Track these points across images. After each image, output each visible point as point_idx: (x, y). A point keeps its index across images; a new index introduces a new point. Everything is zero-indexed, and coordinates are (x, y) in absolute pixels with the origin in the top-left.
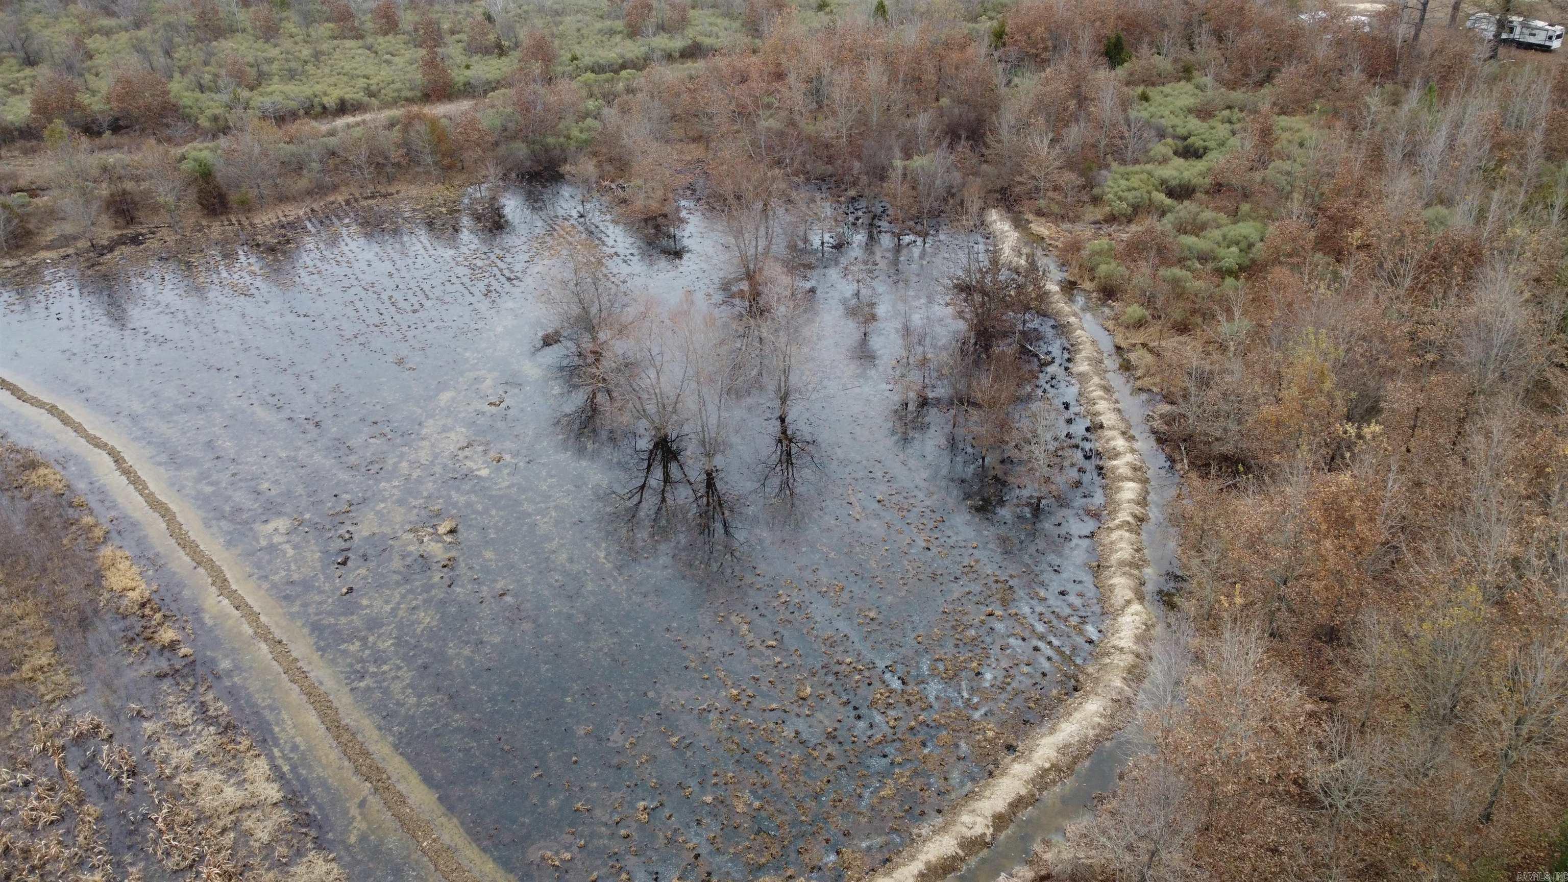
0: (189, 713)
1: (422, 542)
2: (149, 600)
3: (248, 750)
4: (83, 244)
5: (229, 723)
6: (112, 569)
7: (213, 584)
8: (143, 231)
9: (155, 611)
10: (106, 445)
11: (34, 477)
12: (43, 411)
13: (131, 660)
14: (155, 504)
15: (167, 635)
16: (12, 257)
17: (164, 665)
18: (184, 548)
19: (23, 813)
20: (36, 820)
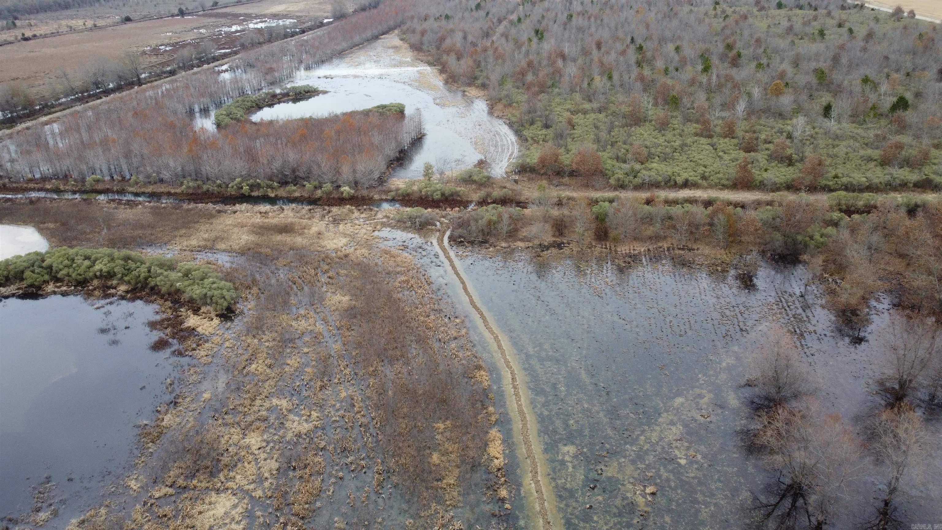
1: (636, 494)
2: (502, 468)
4: (537, 242)
6: (493, 443)
7: (531, 472)
8: (565, 241)
9: (504, 476)
10: (511, 367)
11: (478, 375)
12: (492, 337)
13: (485, 499)
14: (521, 412)
15: (503, 493)
16: (506, 241)
17: (497, 510)
18: (525, 444)
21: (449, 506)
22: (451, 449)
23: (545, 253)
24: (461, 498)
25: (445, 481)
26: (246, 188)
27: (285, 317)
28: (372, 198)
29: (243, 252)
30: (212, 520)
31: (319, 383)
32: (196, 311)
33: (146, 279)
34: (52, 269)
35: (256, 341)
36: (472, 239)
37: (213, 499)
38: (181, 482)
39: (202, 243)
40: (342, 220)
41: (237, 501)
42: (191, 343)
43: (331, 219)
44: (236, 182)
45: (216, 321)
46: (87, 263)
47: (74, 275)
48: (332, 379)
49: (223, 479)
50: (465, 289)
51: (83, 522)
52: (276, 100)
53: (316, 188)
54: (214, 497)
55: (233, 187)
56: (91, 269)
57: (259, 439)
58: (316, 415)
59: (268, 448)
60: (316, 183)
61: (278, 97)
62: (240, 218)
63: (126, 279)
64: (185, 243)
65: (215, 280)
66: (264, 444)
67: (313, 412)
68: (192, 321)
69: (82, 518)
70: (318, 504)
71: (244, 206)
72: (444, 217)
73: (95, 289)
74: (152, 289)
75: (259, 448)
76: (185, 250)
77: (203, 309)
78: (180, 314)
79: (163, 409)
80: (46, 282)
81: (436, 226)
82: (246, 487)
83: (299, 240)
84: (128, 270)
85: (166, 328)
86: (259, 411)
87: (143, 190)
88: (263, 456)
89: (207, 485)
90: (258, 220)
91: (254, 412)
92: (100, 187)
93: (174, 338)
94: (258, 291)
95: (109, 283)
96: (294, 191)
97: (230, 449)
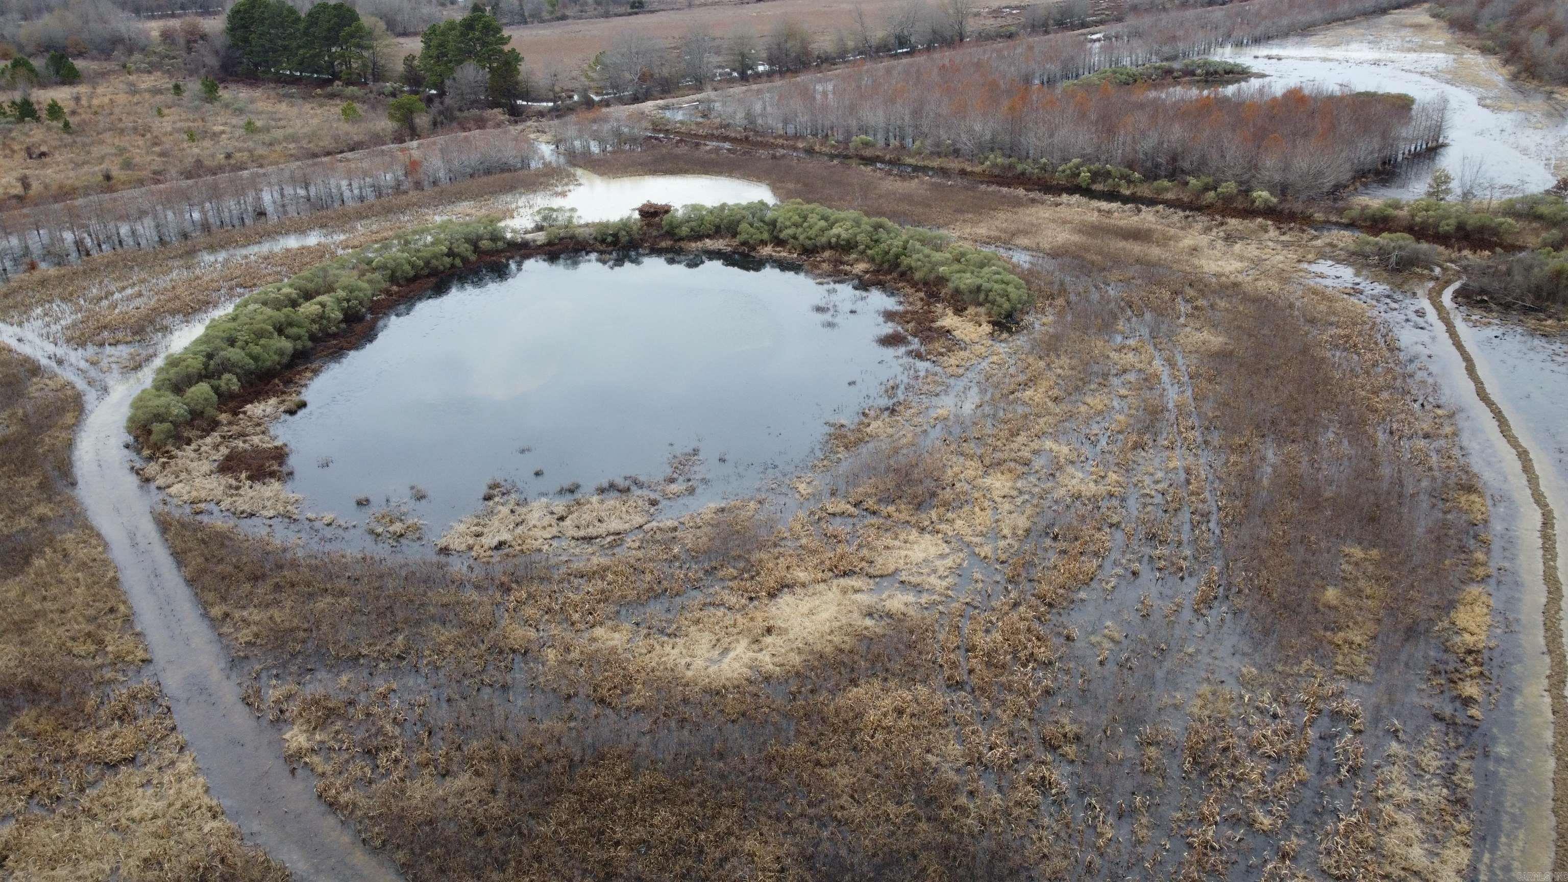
0: (1436, 763)
2: (1479, 651)
3: (1463, 833)
5: (1464, 799)
6: (1468, 608)
9: (1477, 664)
11: (1463, 499)
12: (1514, 451)
13: (1424, 687)
14: (1551, 578)
15: (1470, 689)
17: (1448, 711)
18: (1547, 630)
19: (1256, 733)
20: (1260, 745)
21: (1340, 673)
22: (1368, 591)
24: (1369, 670)
25: (1341, 634)
26: (1085, 175)
27: (1100, 344)
28: (1309, 217)
29: (1055, 254)
30: (902, 561)
31: (1134, 437)
32: (959, 311)
33: (897, 256)
34: (775, 226)
35: (1042, 364)
36: (1509, 299)
37: (911, 538)
38: (870, 503)
39: (993, 233)
40: (1241, 239)
41: (947, 551)
42: (938, 346)
43: (1222, 234)
44: (1071, 164)
45: (987, 328)
46: (823, 223)
47: (801, 237)
48: (1158, 438)
49: (934, 518)
50: (1471, 369)
51: (723, 510)
52: (1170, 80)
53: (1206, 189)
54: (914, 534)
55: (1064, 171)
56: (826, 233)
57: (1009, 484)
58: (1115, 477)
59: (1019, 501)
60: (1210, 180)
61: (1175, 74)
62: (1064, 212)
63: (869, 252)
64: (968, 230)
65: (1001, 270)
66: (1015, 493)
67: (1110, 473)
68: (949, 320)
69: (723, 505)
70: (1082, 595)
71: (1076, 198)
72: (1452, 261)
73: (824, 261)
74: (903, 274)
75: (1004, 497)
76: (966, 239)
77: (971, 310)
78: (933, 309)
79: (872, 413)
80: (764, 243)
81: (1432, 270)
82: (967, 539)
83: (1155, 252)
84: (876, 241)
85: (908, 322)
86: (1019, 450)
88: (1007, 506)
89: (908, 518)
90: (1094, 217)
91: (1011, 450)
92: (868, 153)
93: (915, 336)
94: (1064, 303)
95: (846, 258)
96: (1167, 190)
97: (958, 485)
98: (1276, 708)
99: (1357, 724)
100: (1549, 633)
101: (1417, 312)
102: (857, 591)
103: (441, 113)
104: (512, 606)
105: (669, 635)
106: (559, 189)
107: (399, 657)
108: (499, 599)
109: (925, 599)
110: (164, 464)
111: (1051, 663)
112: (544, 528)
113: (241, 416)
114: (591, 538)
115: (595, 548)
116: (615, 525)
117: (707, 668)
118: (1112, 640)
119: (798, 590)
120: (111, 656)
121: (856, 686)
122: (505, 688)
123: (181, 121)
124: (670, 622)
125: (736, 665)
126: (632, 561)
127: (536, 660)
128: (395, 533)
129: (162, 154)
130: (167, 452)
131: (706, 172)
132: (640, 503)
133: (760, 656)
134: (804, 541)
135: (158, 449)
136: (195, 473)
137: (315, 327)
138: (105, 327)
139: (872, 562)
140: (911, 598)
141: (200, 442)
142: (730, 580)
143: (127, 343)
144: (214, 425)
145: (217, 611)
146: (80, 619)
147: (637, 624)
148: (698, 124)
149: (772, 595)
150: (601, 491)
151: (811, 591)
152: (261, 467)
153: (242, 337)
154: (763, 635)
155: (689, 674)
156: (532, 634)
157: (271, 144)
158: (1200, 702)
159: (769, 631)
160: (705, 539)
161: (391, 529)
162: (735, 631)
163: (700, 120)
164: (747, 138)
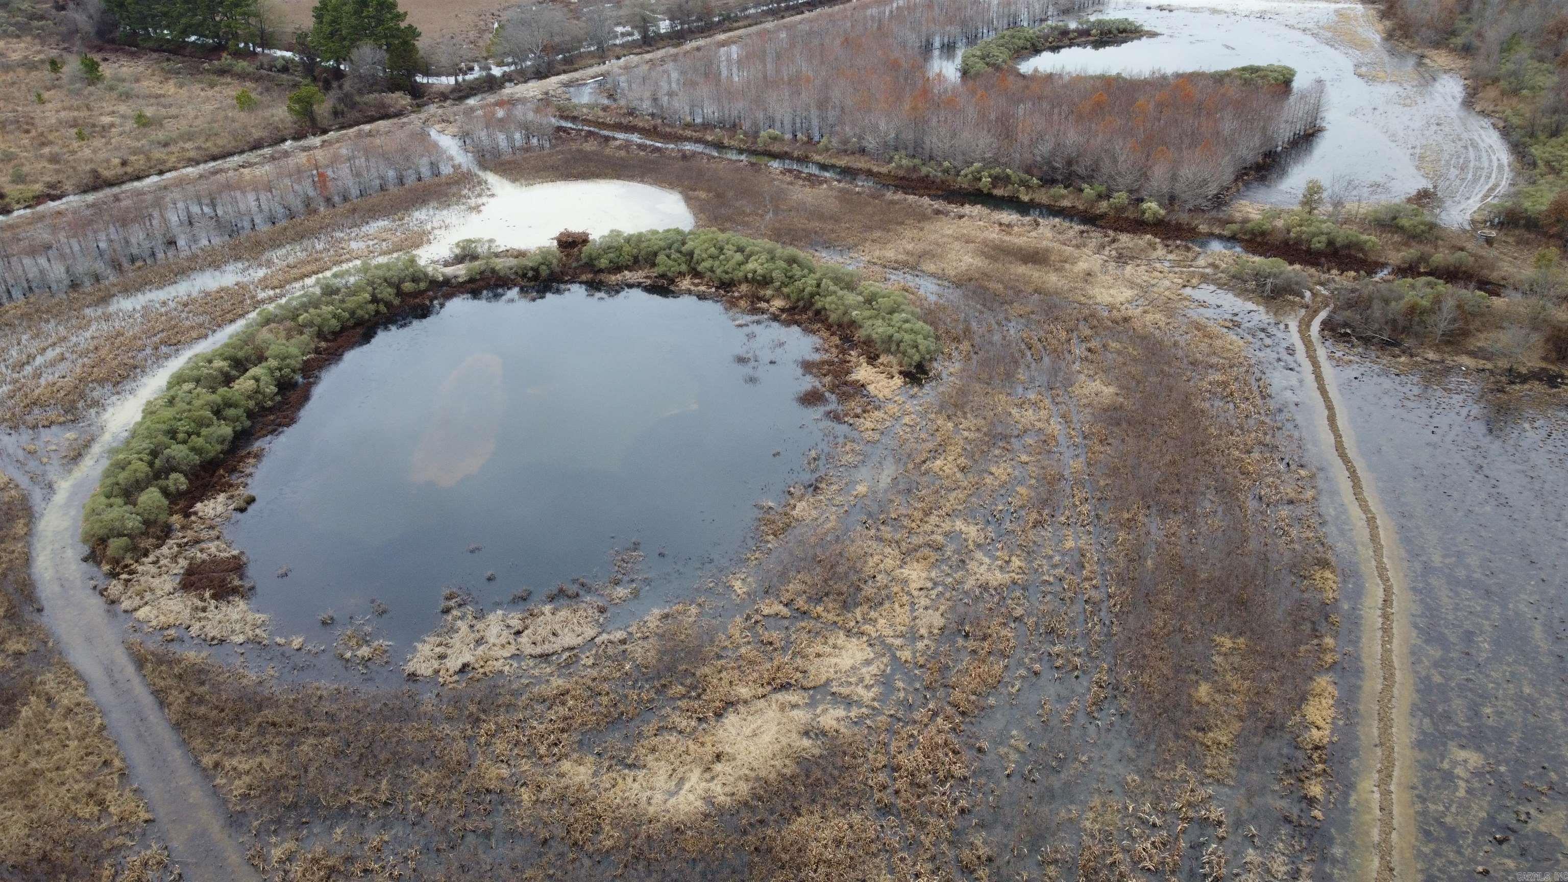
0: (1284, 869)
2: (1324, 747)
4: (1503, 364)
6: (1317, 699)
7: (1379, 772)
9: (1322, 761)
10: (1388, 580)
11: (1318, 576)
12: (1364, 517)
13: (1277, 788)
14: (1387, 663)
15: (1315, 789)
16: (1438, 350)
17: (1295, 812)
18: (1380, 720)
19: (1139, 847)
20: (1141, 859)
21: (1209, 777)
22: (1235, 686)
23: (1517, 387)
24: (1233, 772)
25: (1211, 735)
26: (986, 180)
27: (1003, 397)
28: (1194, 229)
29: (960, 282)
30: (832, 670)
31: (1034, 516)
32: (872, 359)
33: (812, 295)
34: (692, 257)
35: (950, 425)
36: (1370, 333)
37: (839, 642)
38: (801, 602)
39: (902, 257)
40: (1132, 258)
41: (872, 655)
42: (854, 405)
43: (1114, 253)
44: (971, 169)
45: (898, 381)
46: (739, 257)
47: (718, 271)
48: (1056, 514)
49: (859, 618)
50: (1332, 419)
51: (666, 616)
52: (1067, 41)
53: (1100, 197)
54: (841, 639)
55: (966, 176)
56: (743, 267)
57: (924, 575)
58: (1018, 563)
59: (934, 593)
60: (1102, 189)
61: (1071, 36)
62: (966, 227)
63: (785, 290)
64: (877, 253)
65: (909, 316)
66: (929, 585)
67: (1014, 558)
68: (863, 373)
69: (666, 611)
70: (992, 701)
71: (977, 210)
72: (1322, 284)
73: (741, 297)
74: (818, 312)
75: (921, 589)
76: (875, 264)
77: (883, 359)
78: (848, 358)
79: (797, 492)
80: (682, 274)
81: (1303, 297)
82: (889, 640)
83: (1052, 279)
84: (791, 278)
85: (825, 375)
86: (933, 532)
87: (834, 161)
88: (924, 602)
89: (835, 619)
90: (994, 235)
91: (925, 532)
92: (776, 148)
93: (833, 393)
94: (970, 348)
95: (762, 293)
96: (1063, 197)
97: (879, 578)
98: (1154, 819)
99: (1221, 832)
100: (1382, 725)
101: (1288, 348)
102: (794, 706)
103: (340, 100)
104: (483, 740)
105: (630, 767)
106: (473, 202)
107: (386, 804)
108: (469, 732)
109: (854, 713)
110: (127, 581)
111: (965, 778)
112: (503, 646)
113: (193, 518)
114: (548, 655)
115: (553, 668)
116: (568, 639)
117: (665, 802)
118: (1017, 749)
119: (741, 708)
120: (115, 818)
121: (799, 815)
122: (487, 834)
123: (64, 109)
124: (629, 751)
125: (691, 797)
126: (589, 682)
127: (509, 800)
128: (363, 658)
129: (54, 159)
130: (126, 566)
131: (618, 177)
132: (590, 612)
133: (712, 785)
134: (743, 650)
135: (118, 563)
136: (159, 593)
137: (251, 404)
138: (35, 404)
139: (805, 672)
140: (841, 712)
141: (158, 552)
142: (679, 699)
143: (60, 424)
144: (167, 532)
145: (208, 760)
146: (78, 777)
147: (599, 754)
148: (605, 109)
149: (719, 715)
150: (552, 599)
151: (753, 709)
152: (222, 584)
153: (183, 427)
154: (713, 763)
155: (651, 810)
156: (505, 772)
157: (166, 145)
158: (1091, 815)
159: (718, 757)
160: (653, 653)
161: (359, 653)
162: (689, 759)
163: (606, 102)
164: (655, 127)
